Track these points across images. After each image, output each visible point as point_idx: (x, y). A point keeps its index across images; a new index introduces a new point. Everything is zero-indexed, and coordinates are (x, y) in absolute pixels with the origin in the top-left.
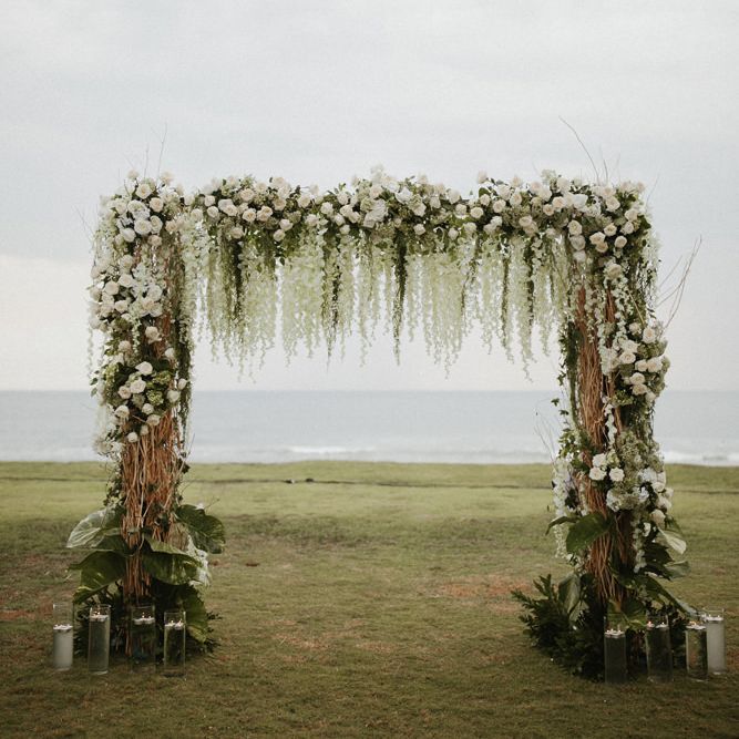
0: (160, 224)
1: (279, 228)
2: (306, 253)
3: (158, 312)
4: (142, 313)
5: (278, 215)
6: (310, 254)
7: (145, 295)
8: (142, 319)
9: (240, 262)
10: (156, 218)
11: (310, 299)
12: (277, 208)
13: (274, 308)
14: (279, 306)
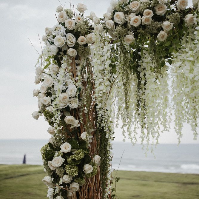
0: (74, 40)
1: (162, 29)
2: (187, 50)
3: (75, 105)
4: (62, 106)
5: (158, 18)
6: (191, 49)
7: (64, 91)
8: (62, 111)
9: (140, 66)
10: (70, 35)
11: (191, 87)
12: (159, 13)
13: (166, 100)
14: (170, 98)
